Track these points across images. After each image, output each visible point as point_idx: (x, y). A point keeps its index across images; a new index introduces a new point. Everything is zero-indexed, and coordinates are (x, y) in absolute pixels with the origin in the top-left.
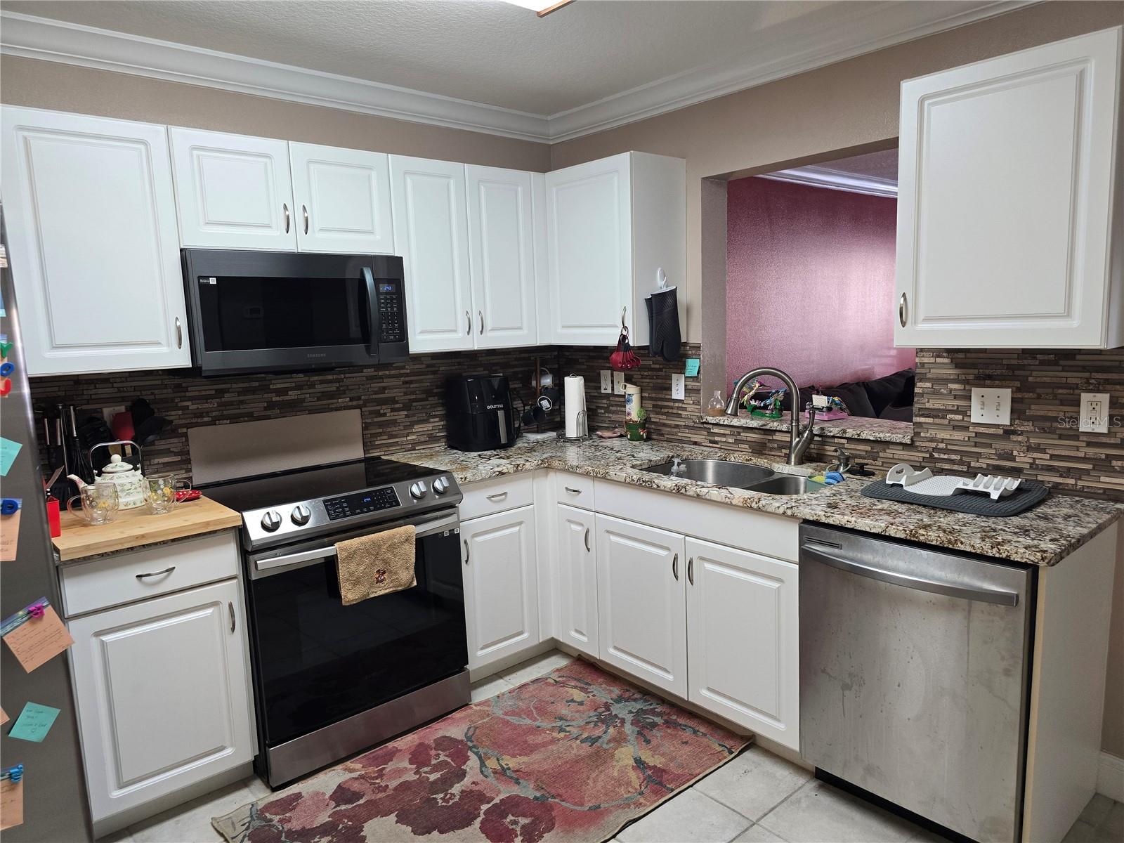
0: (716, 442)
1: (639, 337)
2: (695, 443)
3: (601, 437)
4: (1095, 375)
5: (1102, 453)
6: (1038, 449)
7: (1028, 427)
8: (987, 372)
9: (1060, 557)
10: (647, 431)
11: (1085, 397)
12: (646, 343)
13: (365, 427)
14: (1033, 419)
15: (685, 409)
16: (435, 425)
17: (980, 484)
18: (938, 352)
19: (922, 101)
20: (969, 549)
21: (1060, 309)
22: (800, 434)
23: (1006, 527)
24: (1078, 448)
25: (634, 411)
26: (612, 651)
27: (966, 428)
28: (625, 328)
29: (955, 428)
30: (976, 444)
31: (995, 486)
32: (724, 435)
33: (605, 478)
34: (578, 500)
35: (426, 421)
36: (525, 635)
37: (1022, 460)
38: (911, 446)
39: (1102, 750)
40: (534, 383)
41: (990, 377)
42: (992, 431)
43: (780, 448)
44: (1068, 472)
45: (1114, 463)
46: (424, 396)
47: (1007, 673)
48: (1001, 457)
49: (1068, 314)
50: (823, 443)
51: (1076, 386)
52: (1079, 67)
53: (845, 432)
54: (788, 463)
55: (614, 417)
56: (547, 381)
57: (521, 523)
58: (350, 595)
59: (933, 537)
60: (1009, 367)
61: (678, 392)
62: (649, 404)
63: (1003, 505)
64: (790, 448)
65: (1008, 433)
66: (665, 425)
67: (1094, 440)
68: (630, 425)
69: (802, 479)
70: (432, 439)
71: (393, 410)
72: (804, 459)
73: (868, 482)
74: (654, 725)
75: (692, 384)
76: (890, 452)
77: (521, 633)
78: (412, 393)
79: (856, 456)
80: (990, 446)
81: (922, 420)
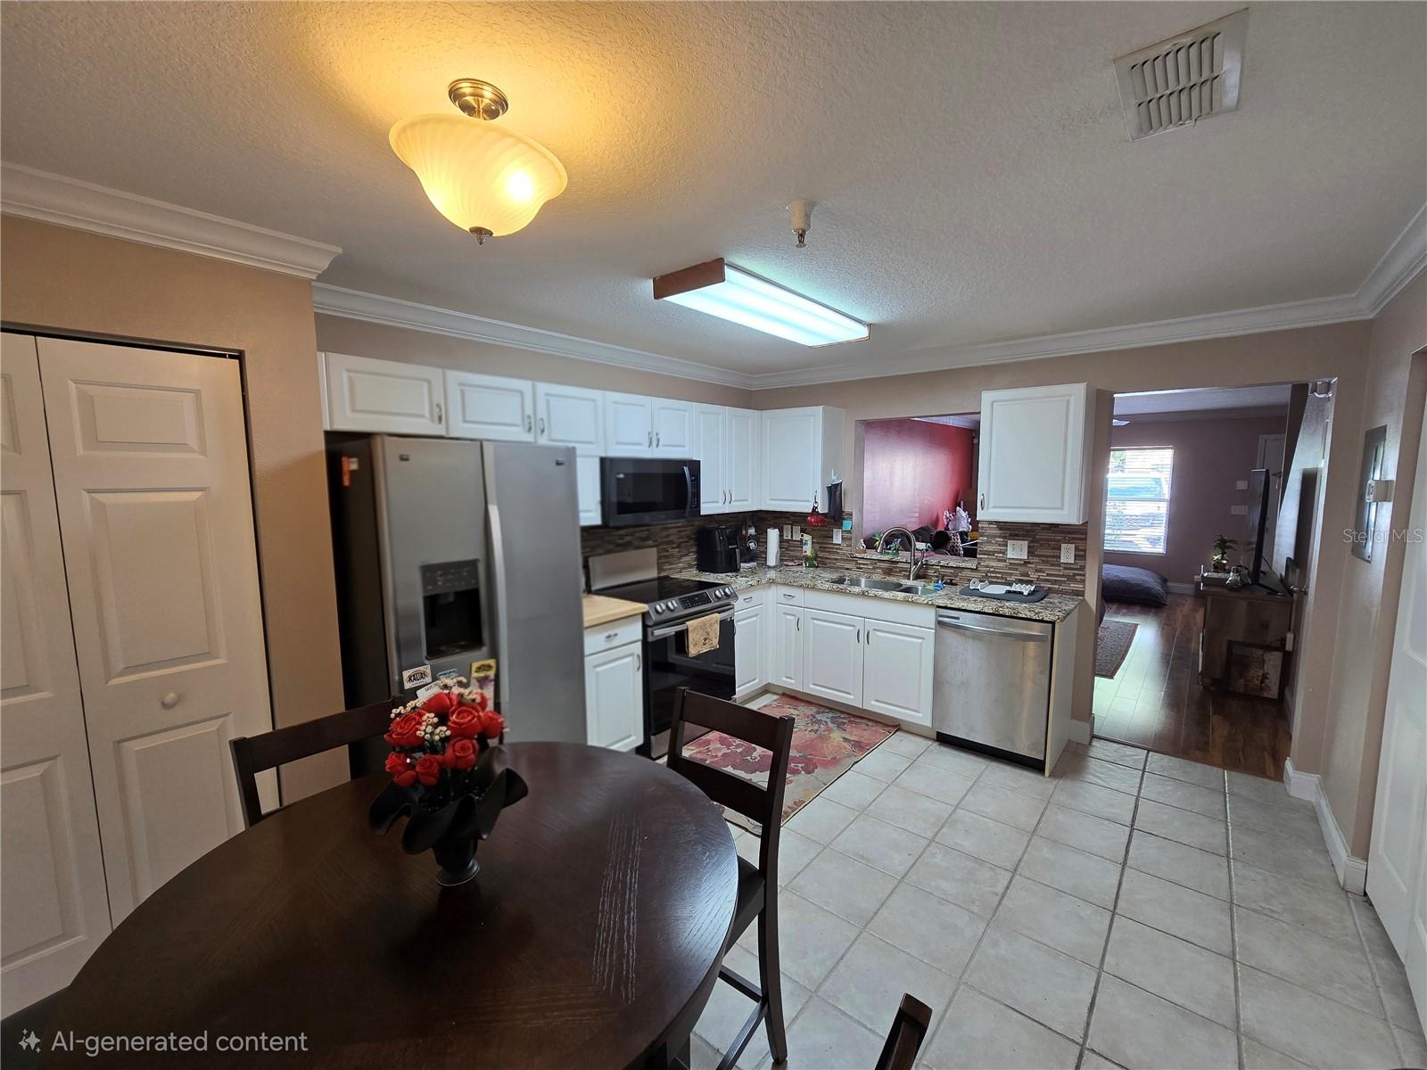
0: (861, 568)
1: (823, 508)
2: (847, 569)
3: (787, 566)
4: (1069, 536)
5: (1071, 572)
6: (1041, 571)
7: (1036, 560)
8: (1016, 532)
9: (1065, 618)
10: (817, 562)
11: (1063, 546)
12: (826, 511)
13: (659, 558)
14: (1038, 556)
15: (841, 549)
16: (691, 558)
17: (1016, 587)
18: (991, 523)
19: (993, 403)
20: (1024, 616)
21: (1059, 505)
22: (916, 564)
23: (1037, 607)
24: (1060, 570)
25: (808, 550)
26: (812, 686)
27: (1005, 561)
28: (816, 502)
29: (999, 560)
30: (1010, 569)
31: (1026, 589)
32: (867, 564)
33: (813, 588)
34: (792, 601)
35: (687, 555)
36: (757, 681)
37: (1033, 576)
38: (976, 570)
39: (1072, 718)
40: (744, 532)
41: (1017, 535)
42: (1018, 562)
43: (901, 572)
44: (1055, 582)
45: (1077, 577)
46: (686, 540)
47: (1041, 672)
48: (1022, 575)
49: (1062, 508)
50: (927, 569)
51: (1059, 541)
52: (1067, 398)
53: (939, 562)
54: (909, 579)
55: (792, 553)
56: (752, 531)
57: (757, 615)
58: (693, 651)
59: (1007, 611)
60: (1027, 531)
61: (837, 539)
62: (817, 546)
63: (1030, 597)
64: (910, 572)
65: (1026, 563)
66: (827, 558)
67: (1067, 567)
68: (807, 558)
69: (920, 588)
70: (690, 566)
71: (672, 548)
72: (917, 577)
73: (958, 588)
74: (844, 723)
75: (846, 535)
76: (965, 573)
77: (755, 679)
78: (682, 538)
79: (946, 576)
80: (1017, 570)
81: (982, 556)
